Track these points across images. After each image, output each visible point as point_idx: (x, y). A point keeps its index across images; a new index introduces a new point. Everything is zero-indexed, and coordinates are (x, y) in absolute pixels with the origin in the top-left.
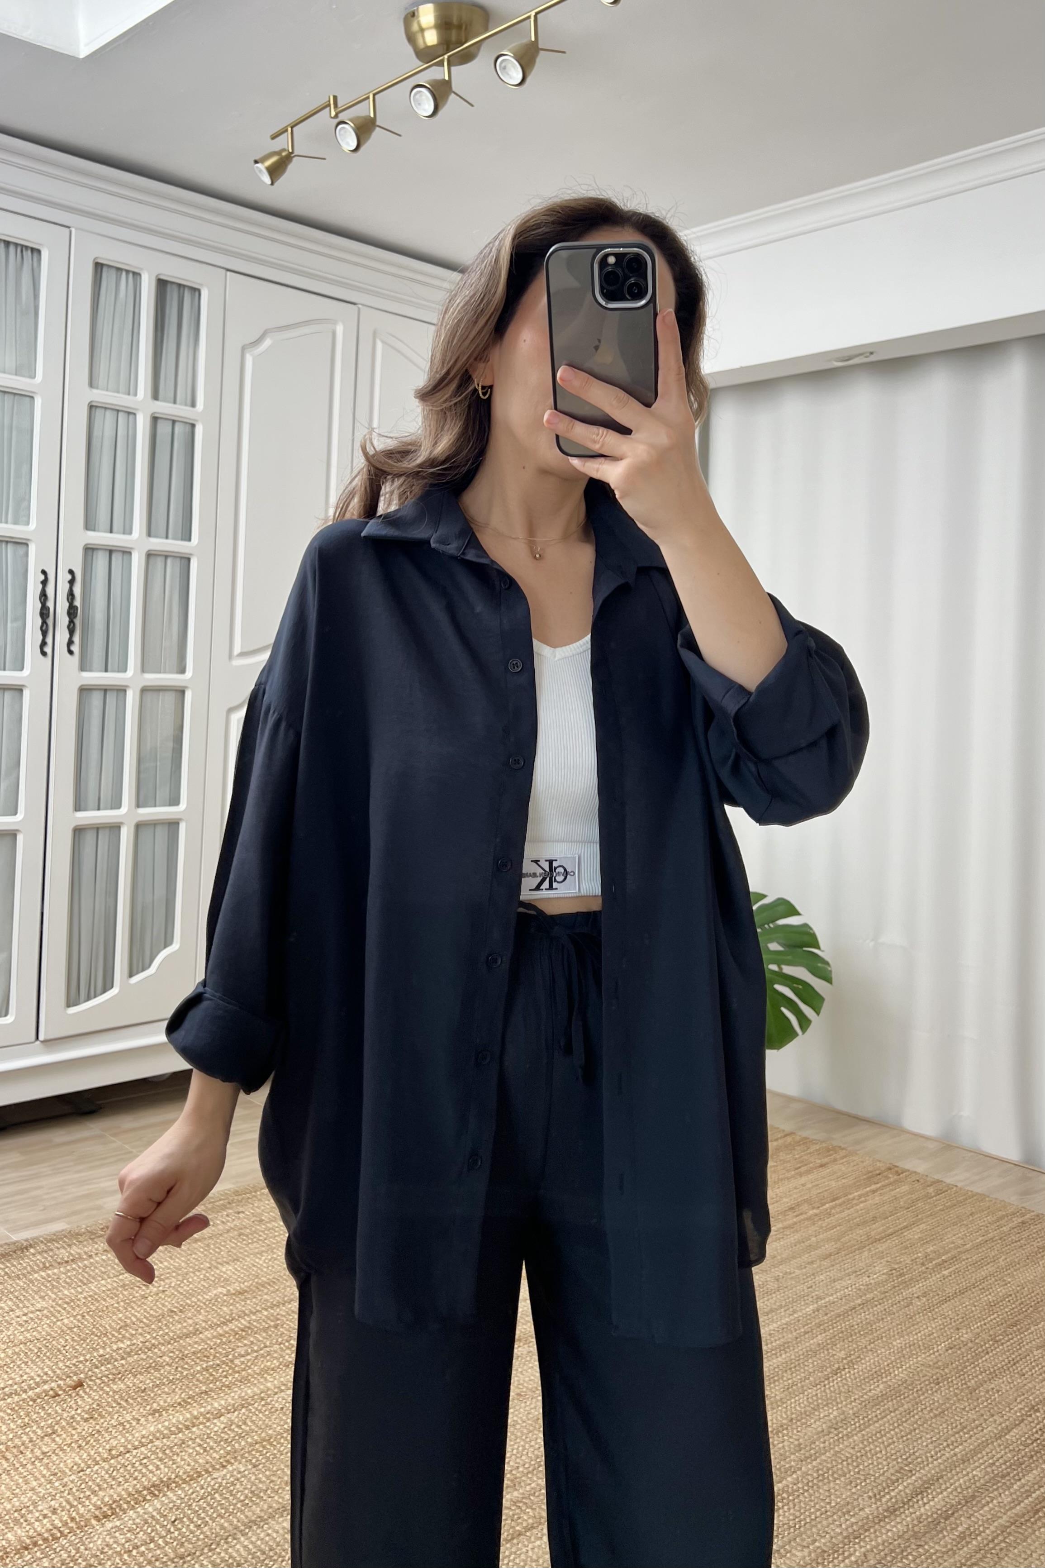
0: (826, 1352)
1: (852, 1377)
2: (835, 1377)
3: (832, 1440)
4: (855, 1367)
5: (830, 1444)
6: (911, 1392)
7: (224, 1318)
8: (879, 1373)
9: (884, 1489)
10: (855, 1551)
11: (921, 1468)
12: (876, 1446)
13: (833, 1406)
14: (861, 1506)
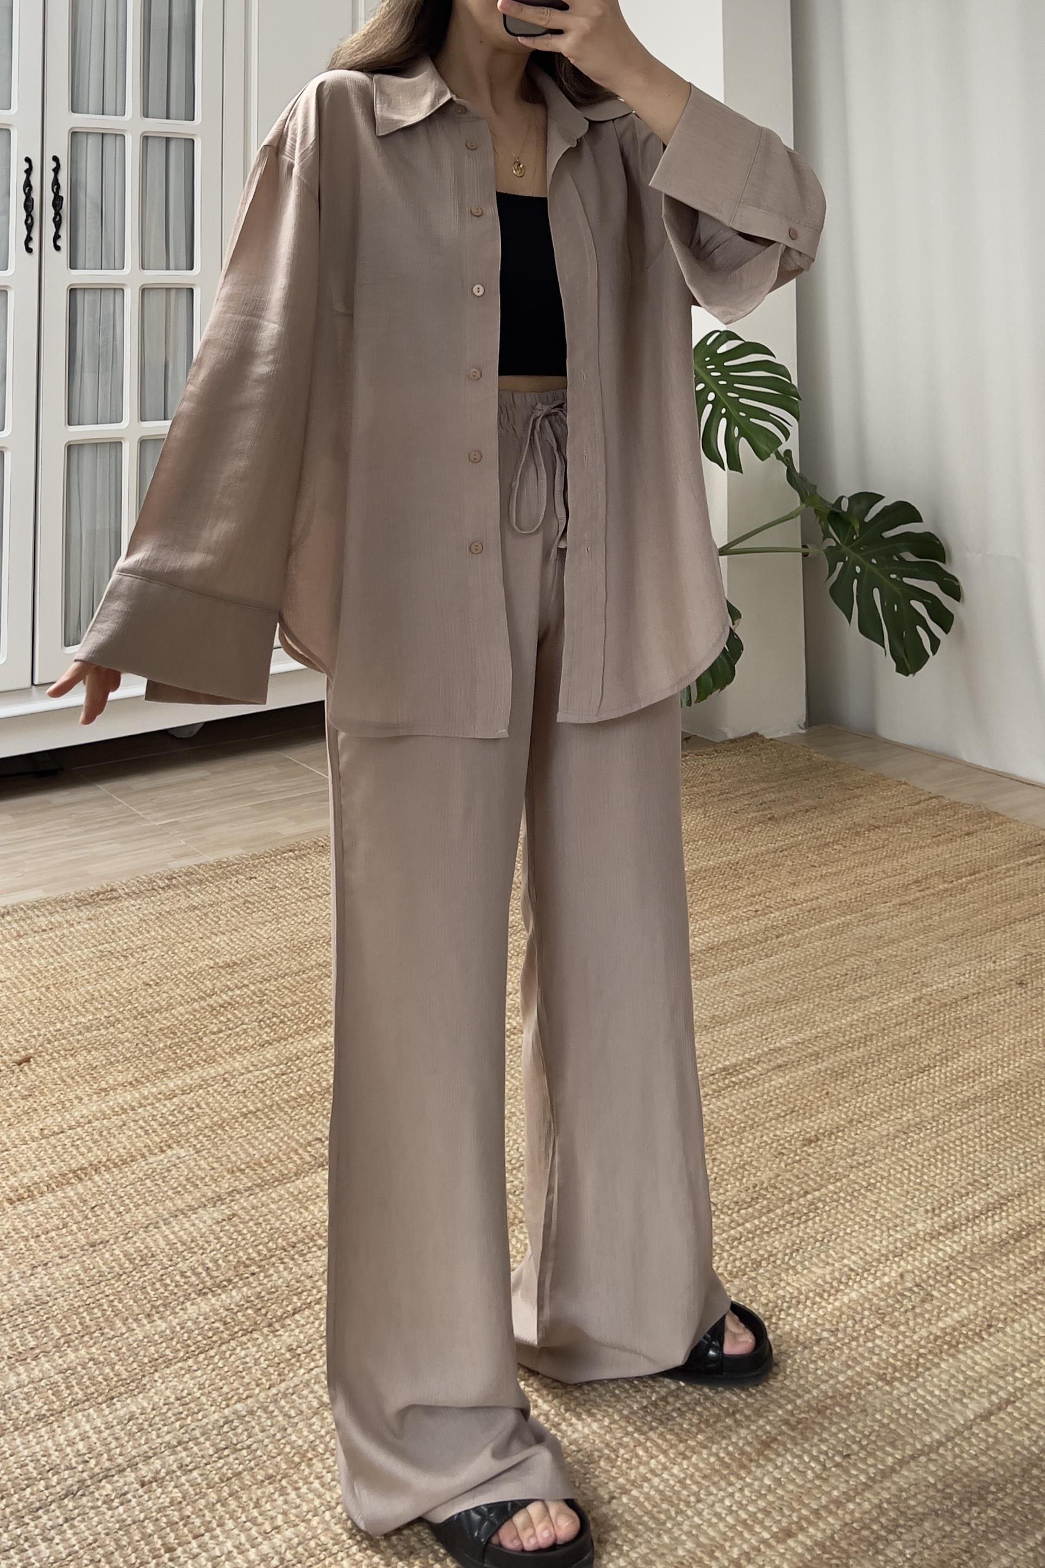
0: (917, 1047)
1: (942, 1076)
2: (921, 1075)
3: (896, 1146)
4: (950, 1064)
5: (893, 1150)
6: (1013, 1095)
7: (205, 992)
8: (977, 1072)
9: (948, 1202)
10: (891, 1269)
11: (1001, 1182)
12: (950, 1155)
13: (909, 1107)
14: (912, 1221)
